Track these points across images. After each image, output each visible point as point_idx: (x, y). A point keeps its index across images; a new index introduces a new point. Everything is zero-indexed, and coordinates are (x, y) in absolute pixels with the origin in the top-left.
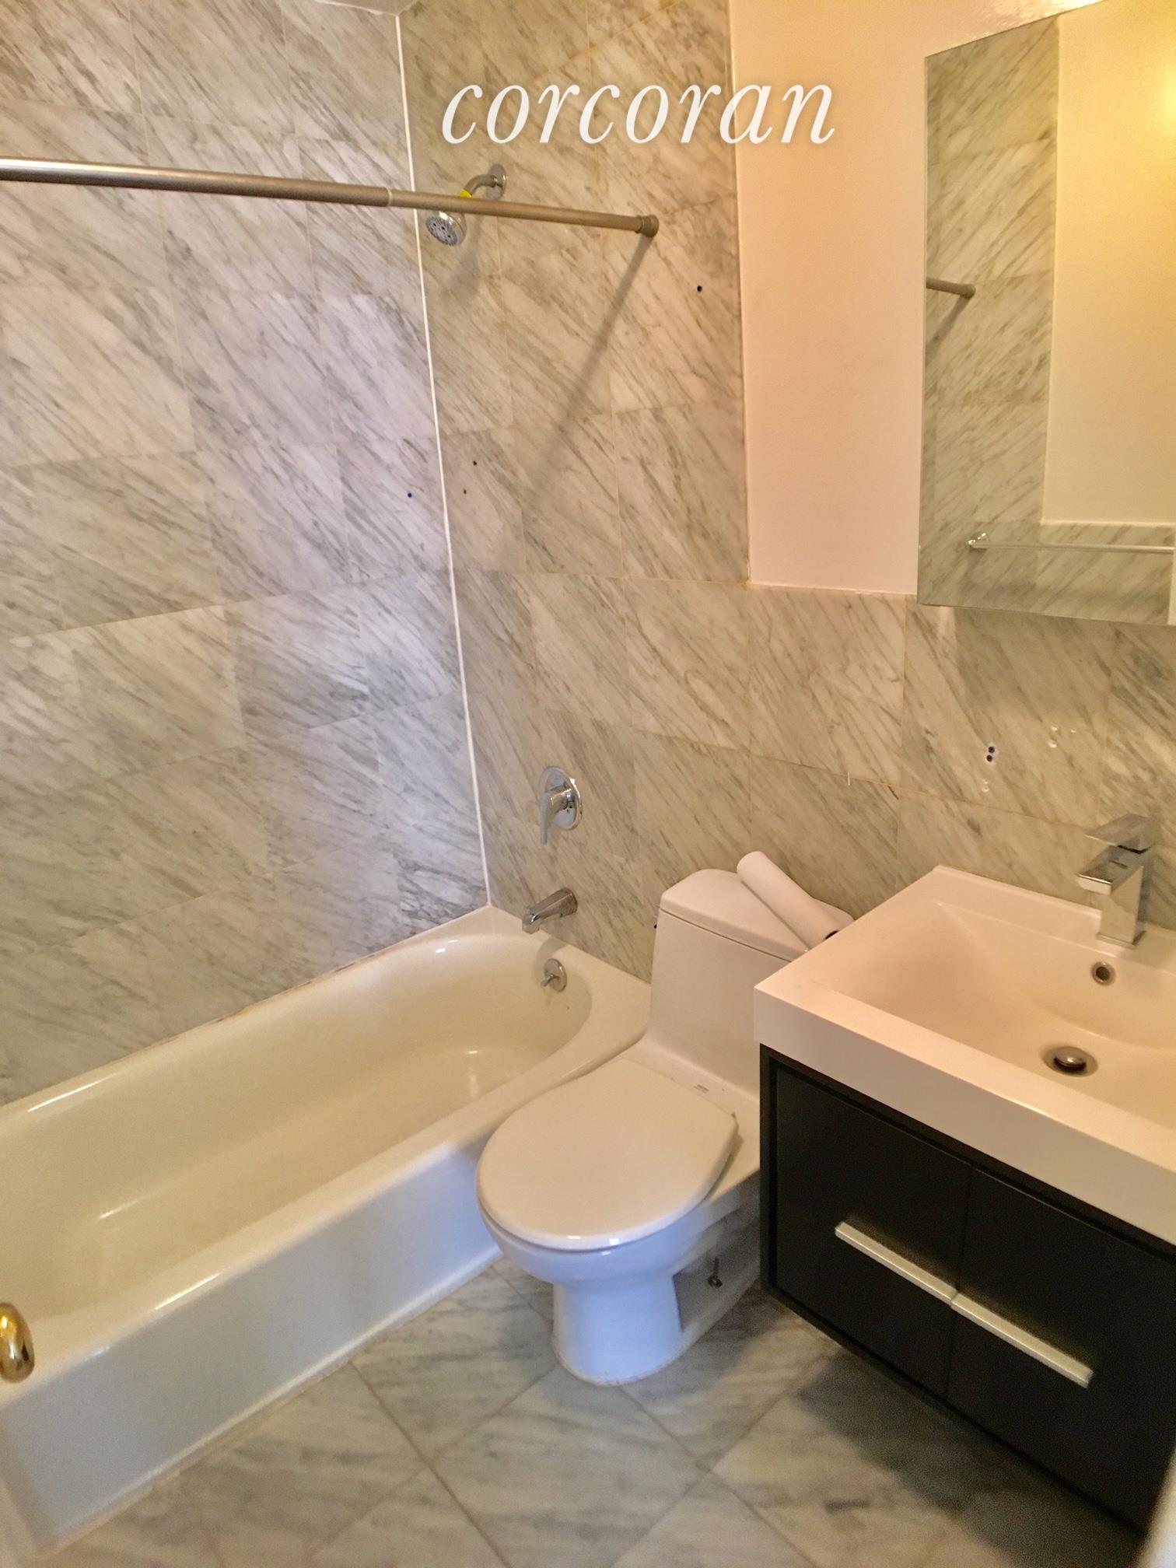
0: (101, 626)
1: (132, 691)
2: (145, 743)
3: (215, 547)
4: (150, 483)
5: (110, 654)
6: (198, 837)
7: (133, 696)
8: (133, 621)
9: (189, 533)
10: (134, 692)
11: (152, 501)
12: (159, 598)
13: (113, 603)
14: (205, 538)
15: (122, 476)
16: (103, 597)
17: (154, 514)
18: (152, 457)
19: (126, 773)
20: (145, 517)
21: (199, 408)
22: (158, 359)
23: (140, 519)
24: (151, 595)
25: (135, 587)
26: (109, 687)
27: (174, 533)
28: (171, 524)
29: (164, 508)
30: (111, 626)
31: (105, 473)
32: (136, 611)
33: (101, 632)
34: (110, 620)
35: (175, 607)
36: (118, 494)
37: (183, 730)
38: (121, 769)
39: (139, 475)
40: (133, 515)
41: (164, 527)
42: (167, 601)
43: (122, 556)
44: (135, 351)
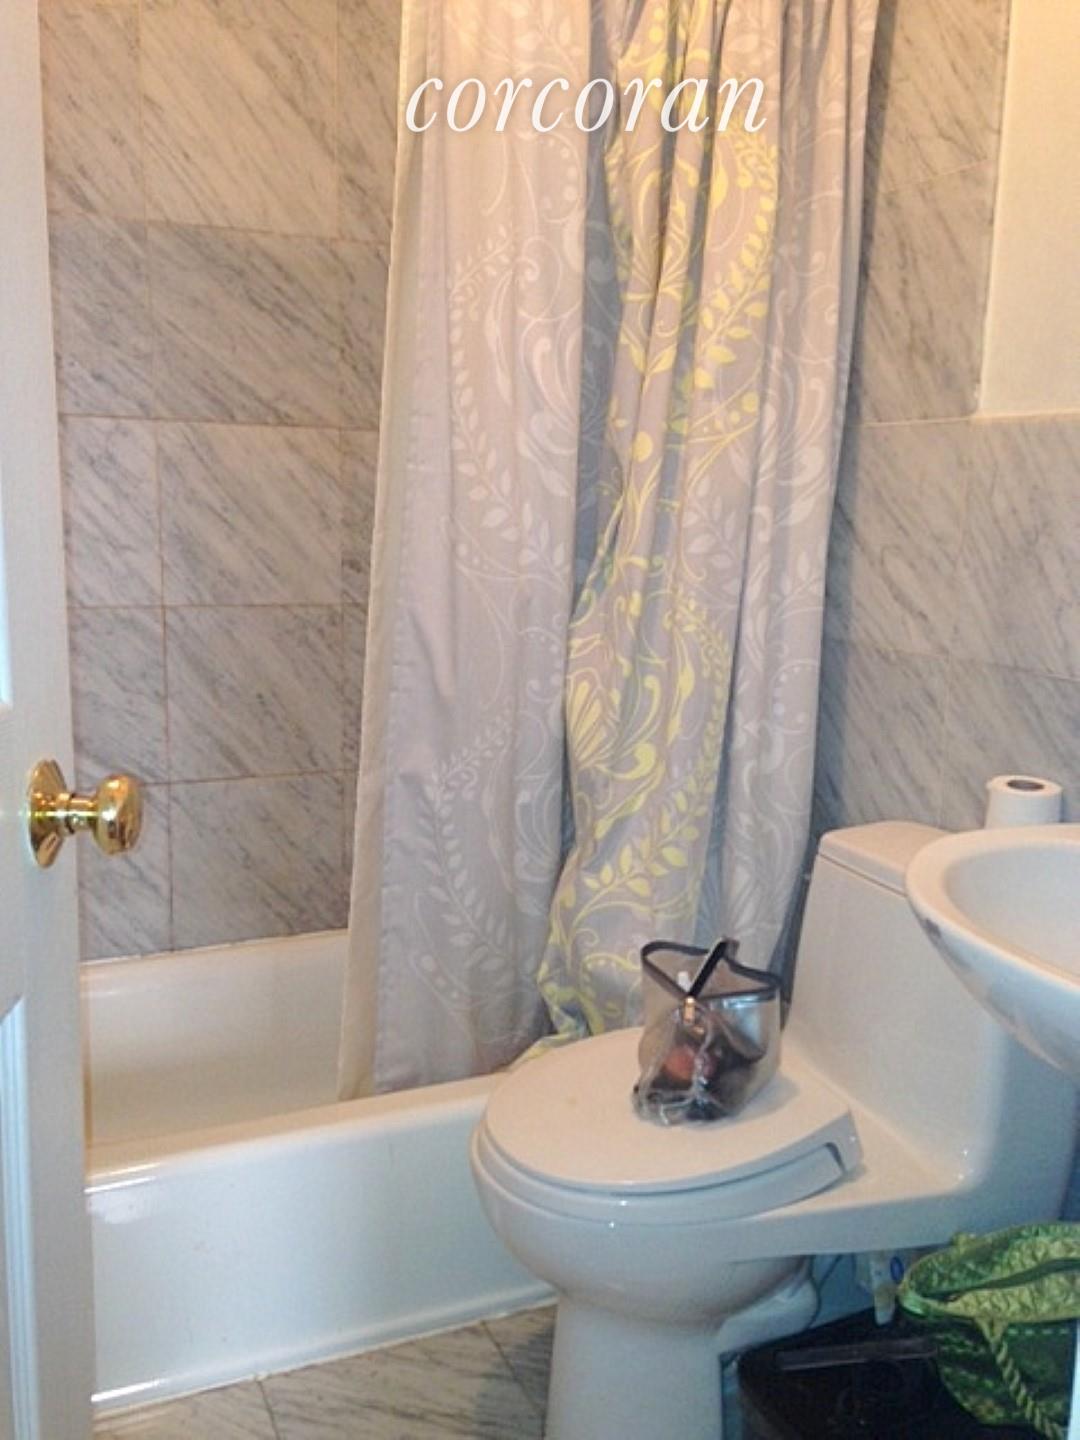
0: (196, 424)
1: (218, 506)
2: (222, 573)
3: (343, 358)
4: (279, 267)
5: (201, 460)
6: (263, 703)
7: (220, 516)
8: (234, 427)
9: (316, 336)
10: (220, 510)
11: (278, 289)
12: (268, 406)
13: (214, 400)
14: (332, 344)
15: (249, 253)
16: (204, 391)
17: (277, 304)
18: (286, 237)
19: (192, 605)
20: (267, 306)
21: (348, 187)
22: (310, 122)
23: (261, 308)
24: (259, 400)
25: (242, 387)
26: (192, 497)
27: (298, 331)
28: (294, 320)
29: (289, 300)
30: (207, 427)
31: (229, 246)
32: (240, 416)
33: (194, 431)
34: (208, 420)
35: (283, 420)
36: (241, 273)
37: (270, 569)
38: (189, 599)
39: (265, 254)
40: (254, 302)
41: (286, 322)
42: (276, 412)
43: (234, 349)
44: (286, 110)
